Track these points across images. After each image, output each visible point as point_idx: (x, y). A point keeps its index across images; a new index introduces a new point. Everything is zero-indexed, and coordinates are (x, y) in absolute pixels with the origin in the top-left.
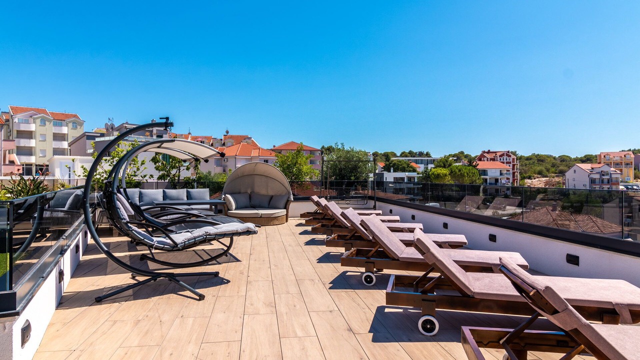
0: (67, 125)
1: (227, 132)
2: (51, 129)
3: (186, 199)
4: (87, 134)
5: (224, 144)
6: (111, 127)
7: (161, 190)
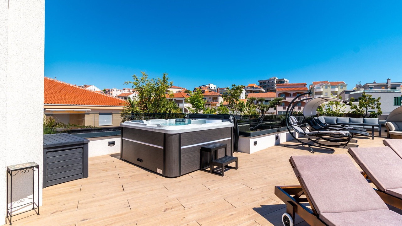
0: (338, 87)
2: (330, 90)
3: (362, 122)
4: (345, 91)
6: (359, 86)
7: (349, 118)
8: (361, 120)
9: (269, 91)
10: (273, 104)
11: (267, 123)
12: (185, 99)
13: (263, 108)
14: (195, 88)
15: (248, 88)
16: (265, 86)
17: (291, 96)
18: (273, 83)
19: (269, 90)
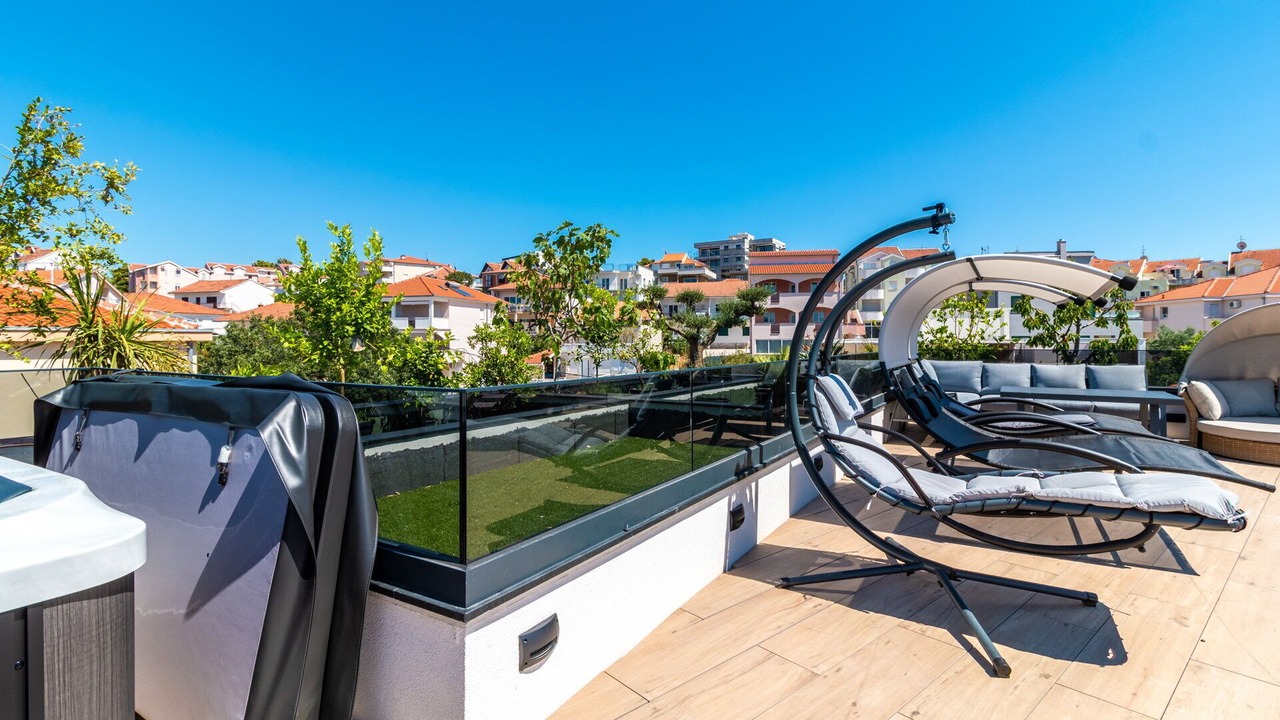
1: (1242, 246)
3: (1083, 385)
5: (1232, 271)
7: (1028, 365)
8: (1077, 374)
9: (729, 277)
10: (732, 315)
11: (707, 392)
12: (435, 303)
13: (695, 331)
14: (487, 266)
15: (664, 266)
16: (717, 261)
17: (793, 291)
18: (740, 251)
19: (726, 274)
